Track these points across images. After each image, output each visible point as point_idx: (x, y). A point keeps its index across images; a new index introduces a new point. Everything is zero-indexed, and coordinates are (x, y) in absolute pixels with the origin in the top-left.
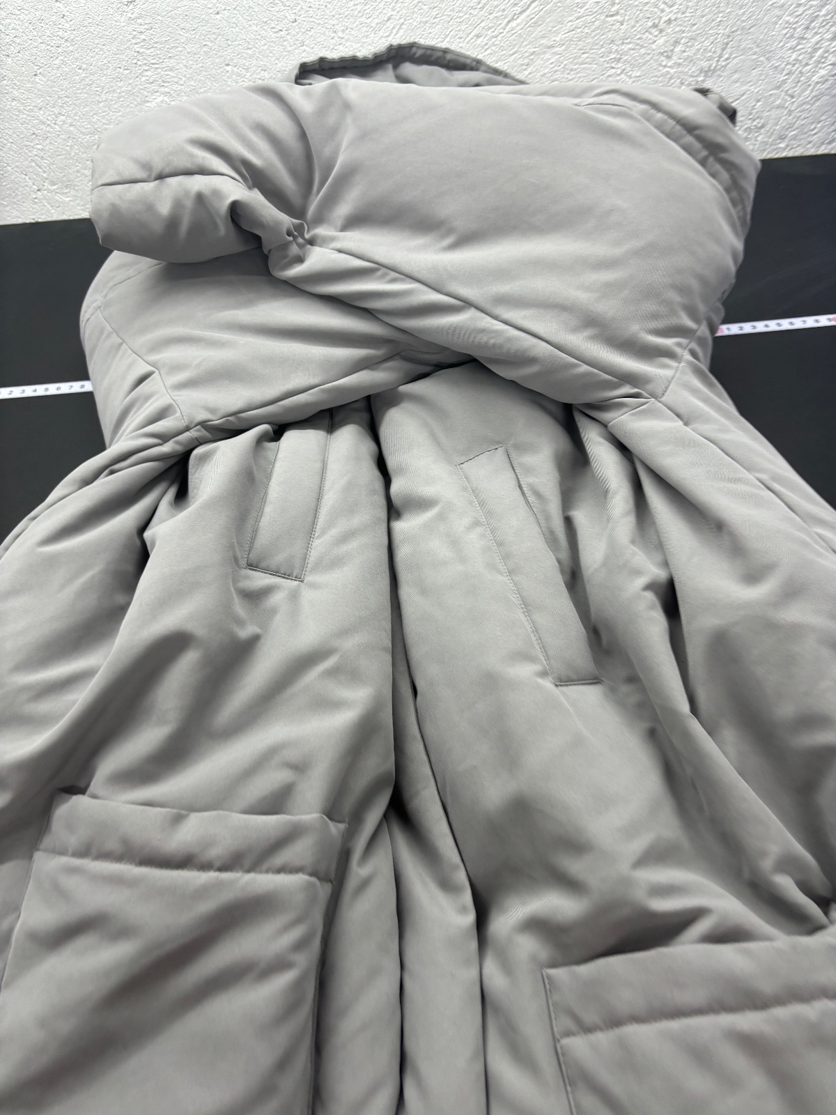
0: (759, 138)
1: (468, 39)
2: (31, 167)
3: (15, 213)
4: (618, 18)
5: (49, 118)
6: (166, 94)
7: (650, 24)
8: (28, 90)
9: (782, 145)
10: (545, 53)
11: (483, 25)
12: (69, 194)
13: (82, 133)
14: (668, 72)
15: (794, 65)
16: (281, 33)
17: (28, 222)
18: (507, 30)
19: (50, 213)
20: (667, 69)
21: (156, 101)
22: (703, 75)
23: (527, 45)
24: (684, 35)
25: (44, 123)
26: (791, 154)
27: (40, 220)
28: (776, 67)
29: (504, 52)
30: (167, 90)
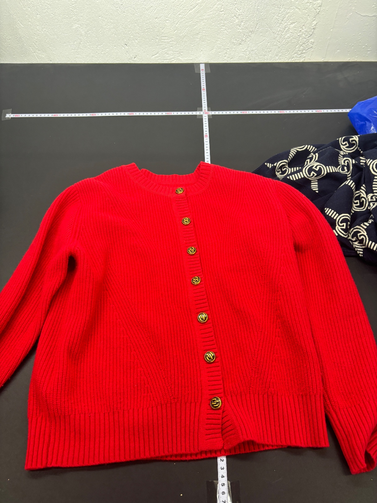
0: (269, 55)
1: (177, 15)
2: (33, 44)
3: (26, 60)
4: (223, 12)
5: (40, 29)
6: (79, 24)
7: (234, 15)
9: (277, 58)
10: (201, 22)
11: (181, 11)
12: (44, 55)
13: (51, 35)
14: (239, 31)
15: (279, 32)
16: (118, 8)
17: (29, 63)
18: (189, 13)
20: (239, 30)
22: (250, 33)
23: (195, 19)
24: (244, 19)
26: (280, 61)
27: (33, 63)
28: (274, 32)
29: (188, 20)
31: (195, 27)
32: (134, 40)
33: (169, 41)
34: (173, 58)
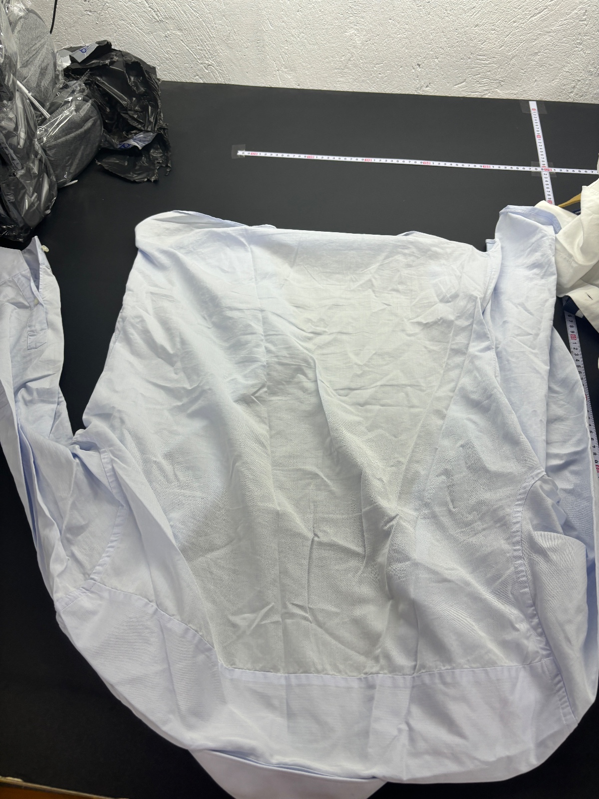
1: (509, 23)
2: (279, 57)
3: (263, 81)
4: (585, 22)
5: (297, 34)
8: (292, 18)
10: (545, 35)
11: (518, 17)
12: (291, 75)
13: (310, 44)
16: (421, 7)
18: (529, 21)
19: (279, 83)
21: (351, 32)
23: (537, 30)
25: (293, 36)
27: (273, 86)
30: (357, 27)
31: (534, 43)
32: (433, 58)
33: (487, 62)
34: (487, 90)
